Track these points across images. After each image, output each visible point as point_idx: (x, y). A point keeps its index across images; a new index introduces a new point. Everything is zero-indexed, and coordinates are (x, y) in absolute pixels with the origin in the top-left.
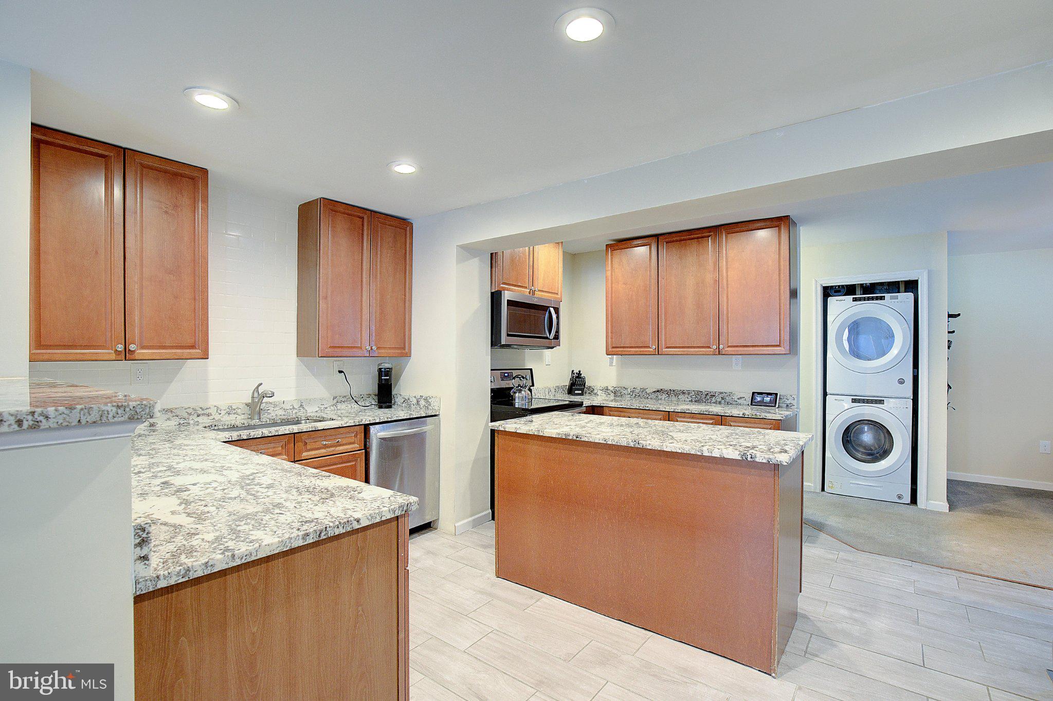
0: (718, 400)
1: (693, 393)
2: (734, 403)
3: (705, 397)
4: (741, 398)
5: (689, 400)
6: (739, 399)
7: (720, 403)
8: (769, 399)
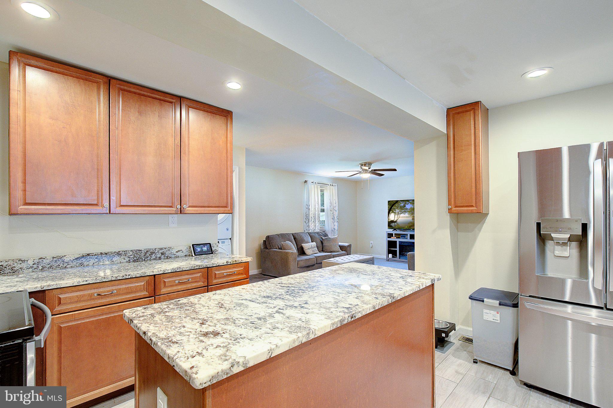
0: (159, 256)
1: (131, 253)
2: (173, 256)
3: (145, 255)
4: (179, 251)
5: (125, 261)
6: (177, 252)
7: (160, 258)
8: (206, 248)
